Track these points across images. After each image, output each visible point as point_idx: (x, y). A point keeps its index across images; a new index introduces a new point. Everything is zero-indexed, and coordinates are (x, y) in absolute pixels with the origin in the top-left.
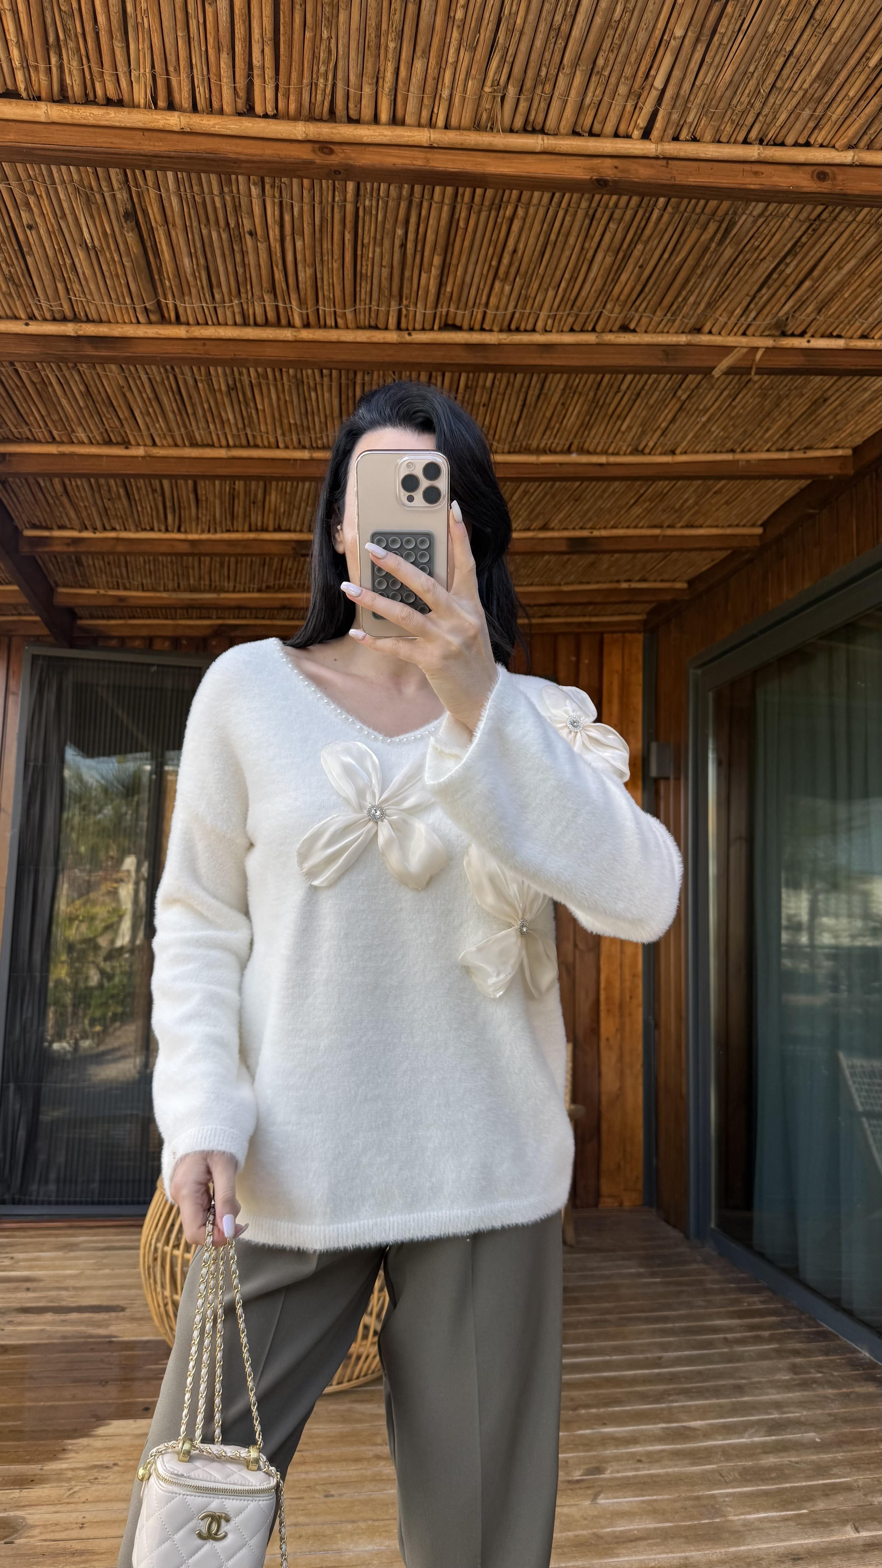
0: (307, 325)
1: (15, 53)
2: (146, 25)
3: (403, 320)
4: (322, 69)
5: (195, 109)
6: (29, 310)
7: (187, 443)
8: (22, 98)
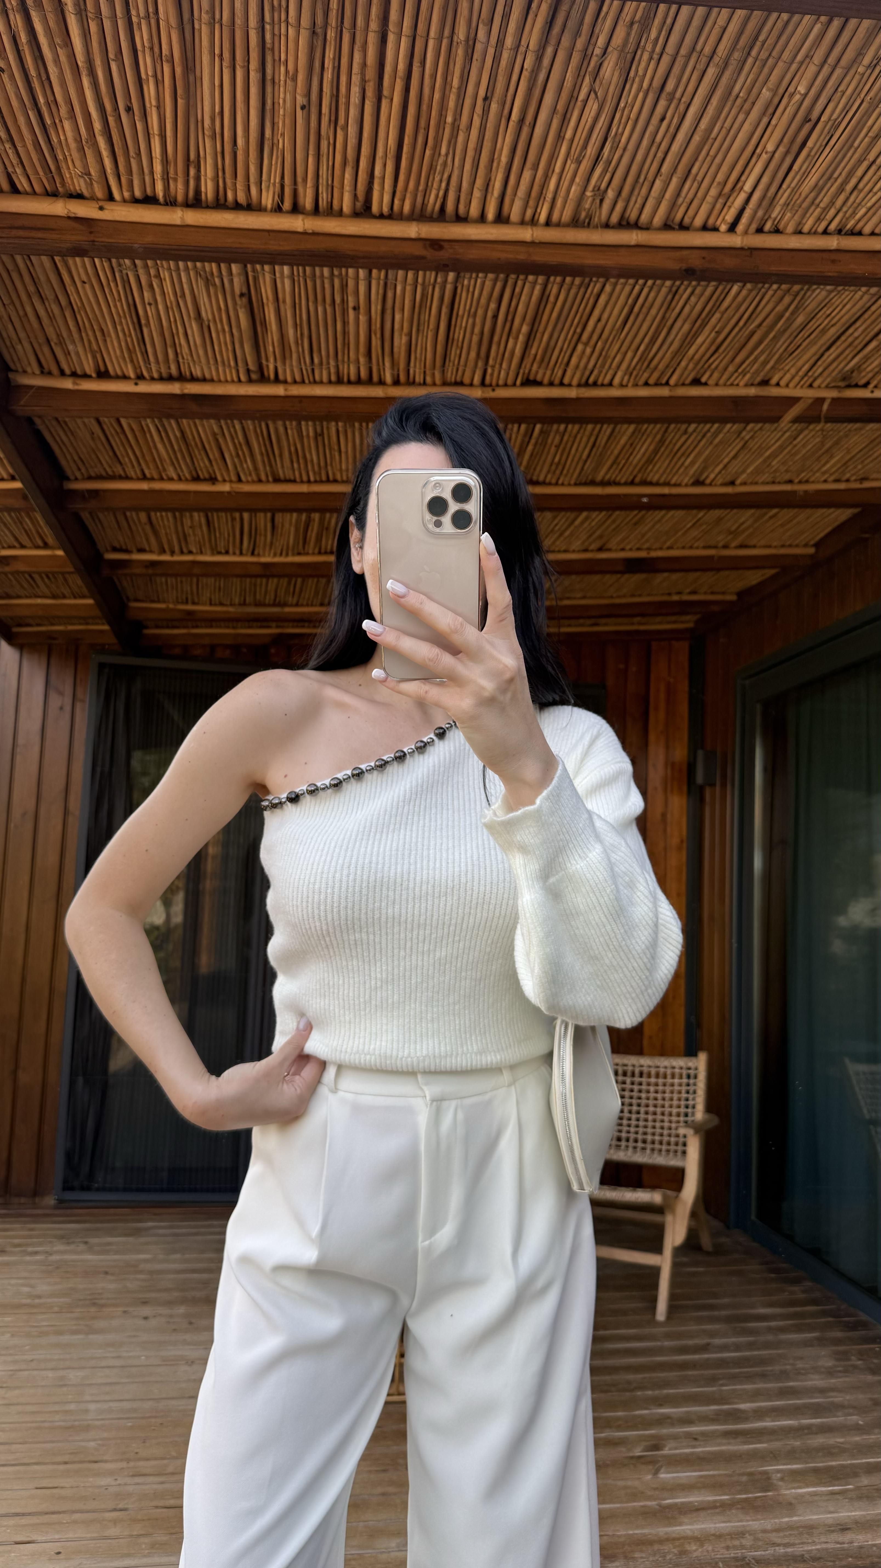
0: (396, 382)
1: (158, 168)
2: (281, 146)
3: (488, 378)
4: (437, 179)
5: (316, 211)
6: (138, 371)
7: (270, 479)
8: (160, 204)
